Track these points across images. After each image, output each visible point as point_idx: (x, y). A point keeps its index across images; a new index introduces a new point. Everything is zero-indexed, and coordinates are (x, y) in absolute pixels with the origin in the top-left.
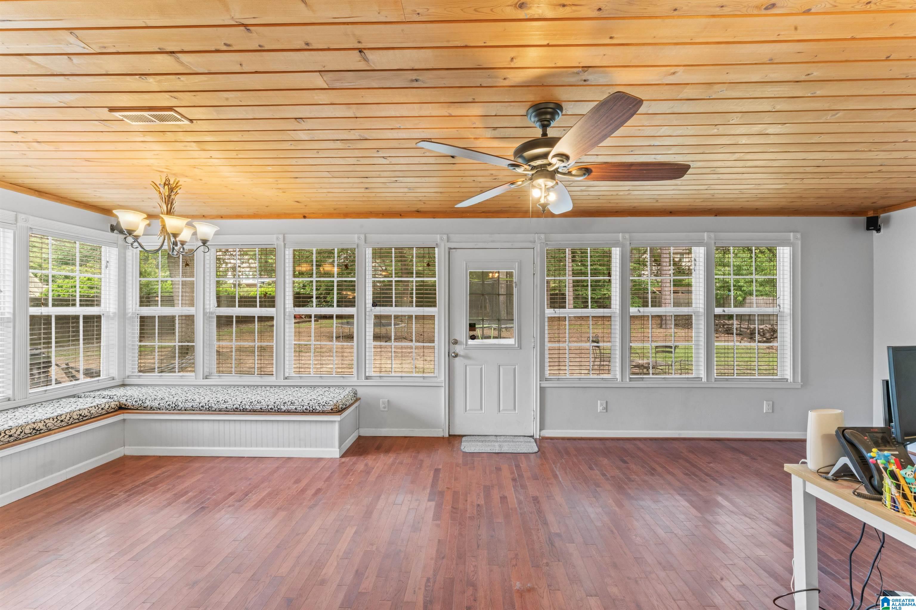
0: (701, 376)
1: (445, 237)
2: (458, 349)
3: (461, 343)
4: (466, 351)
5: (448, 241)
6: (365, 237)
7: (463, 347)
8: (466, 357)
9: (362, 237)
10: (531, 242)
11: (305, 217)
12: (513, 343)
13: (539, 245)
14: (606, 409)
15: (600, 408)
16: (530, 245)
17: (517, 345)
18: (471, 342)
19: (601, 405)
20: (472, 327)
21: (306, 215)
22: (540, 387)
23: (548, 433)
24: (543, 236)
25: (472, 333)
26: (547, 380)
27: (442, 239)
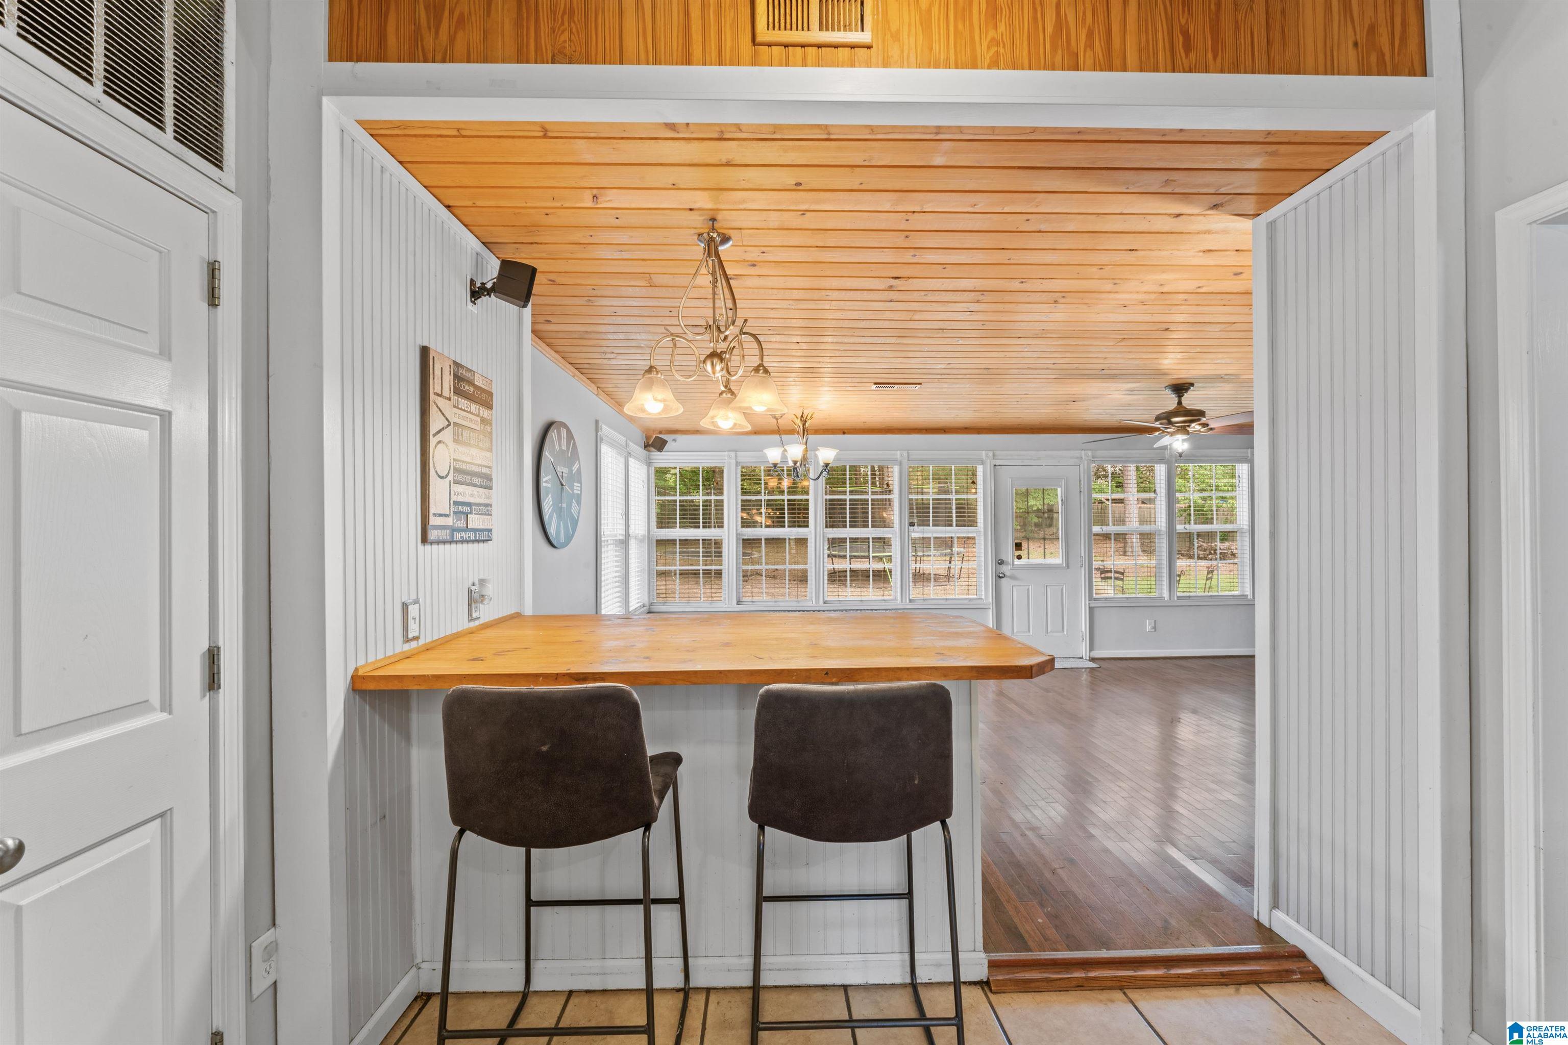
0: (1246, 593)
1: (991, 454)
2: (1005, 569)
3: (1008, 564)
4: (1013, 571)
5: (994, 458)
6: (908, 453)
7: (1010, 567)
8: (1013, 578)
9: (905, 454)
10: (1077, 458)
11: (844, 433)
12: (1061, 562)
13: (1086, 462)
14: (1155, 628)
15: (1148, 628)
16: (1077, 462)
17: (1064, 565)
18: (1017, 562)
19: (1150, 624)
20: (1018, 546)
21: (845, 431)
22: (1089, 607)
23: (1097, 654)
24: (1090, 453)
25: (1017, 553)
26: (1095, 599)
27: (987, 455)
